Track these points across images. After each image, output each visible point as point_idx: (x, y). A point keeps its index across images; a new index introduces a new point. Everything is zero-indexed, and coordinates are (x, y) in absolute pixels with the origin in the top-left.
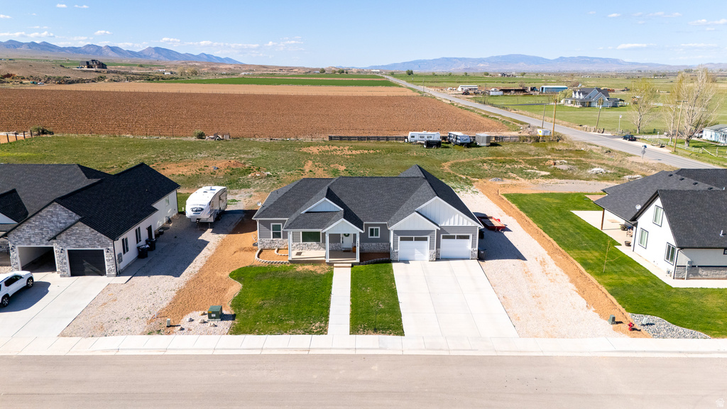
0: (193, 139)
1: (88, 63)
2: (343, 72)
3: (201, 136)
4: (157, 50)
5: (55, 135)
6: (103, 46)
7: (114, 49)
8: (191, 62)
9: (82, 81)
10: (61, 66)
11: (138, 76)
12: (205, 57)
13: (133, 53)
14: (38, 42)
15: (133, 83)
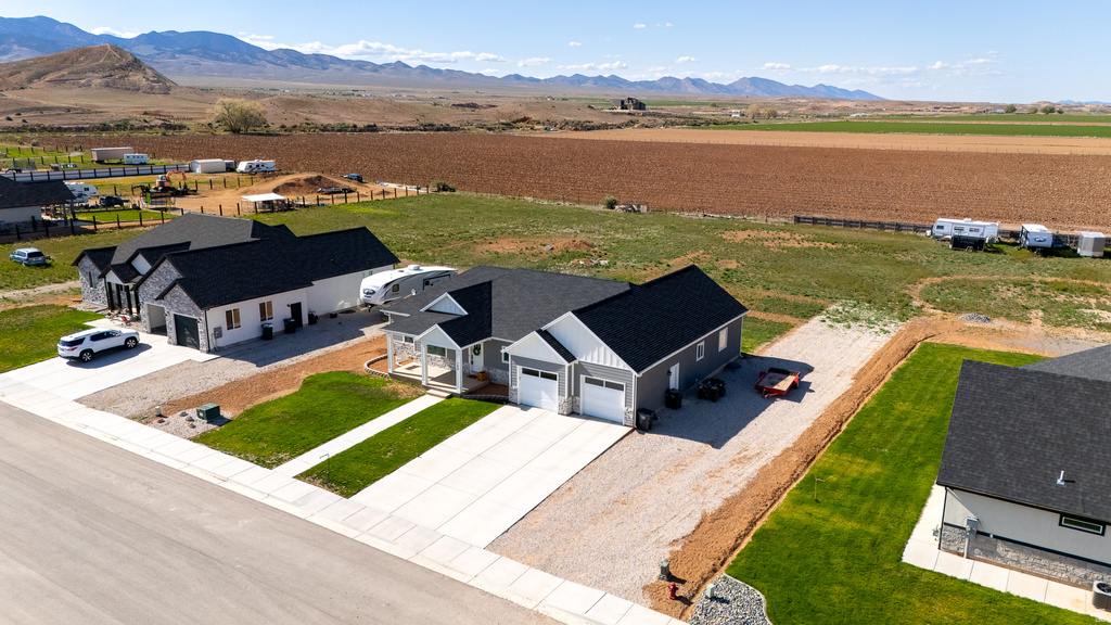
0: (601, 208)
1: (623, 102)
2: (1052, 110)
3: (611, 205)
4: (754, 81)
5: (457, 193)
6: (682, 78)
7: (696, 82)
8: (795, 98)
9: (605, 127)
10: (590, 107)
11: (682, 120)
12: (823, 90)
13: (719, 87)
14: (606, 76)
15: (670, 129)
